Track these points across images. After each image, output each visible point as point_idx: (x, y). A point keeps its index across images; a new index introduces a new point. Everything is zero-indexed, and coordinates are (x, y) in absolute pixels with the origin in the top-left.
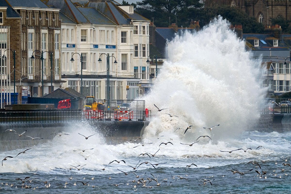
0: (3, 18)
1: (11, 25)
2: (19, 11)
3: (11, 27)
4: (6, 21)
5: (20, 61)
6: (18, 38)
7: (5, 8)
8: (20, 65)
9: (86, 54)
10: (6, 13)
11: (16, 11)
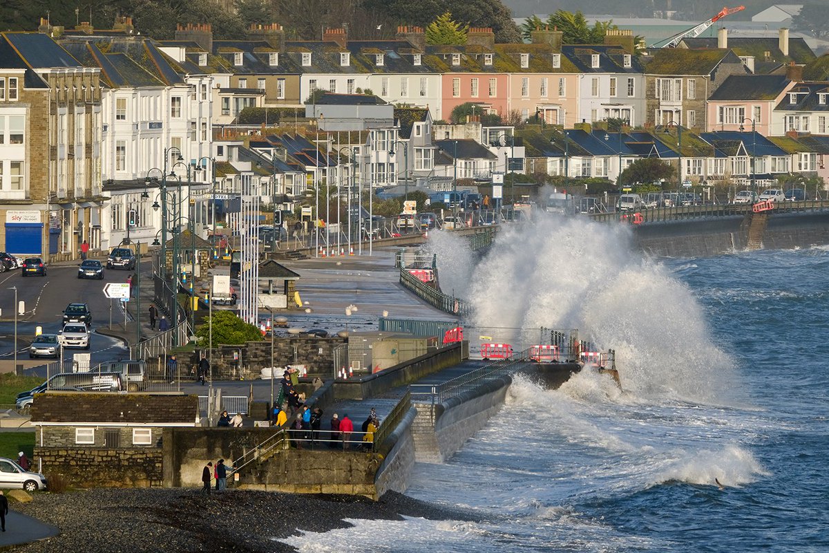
0: (17, 88)
1: (32, 102)
2: (45, 75)
3: (32, 105)
4: (23, 95)
5: (47, 166)
6: (44, 126)
7: (23, 71)
8: (47, 174)
9: (124, 142)
10: (23, 79)
11: (41, 76)
